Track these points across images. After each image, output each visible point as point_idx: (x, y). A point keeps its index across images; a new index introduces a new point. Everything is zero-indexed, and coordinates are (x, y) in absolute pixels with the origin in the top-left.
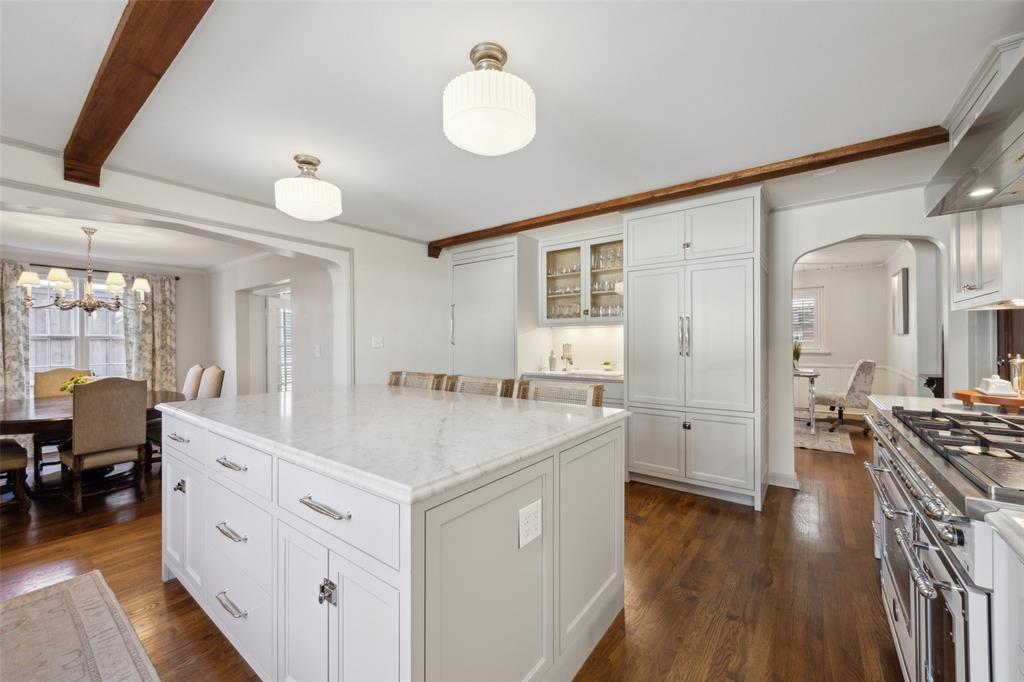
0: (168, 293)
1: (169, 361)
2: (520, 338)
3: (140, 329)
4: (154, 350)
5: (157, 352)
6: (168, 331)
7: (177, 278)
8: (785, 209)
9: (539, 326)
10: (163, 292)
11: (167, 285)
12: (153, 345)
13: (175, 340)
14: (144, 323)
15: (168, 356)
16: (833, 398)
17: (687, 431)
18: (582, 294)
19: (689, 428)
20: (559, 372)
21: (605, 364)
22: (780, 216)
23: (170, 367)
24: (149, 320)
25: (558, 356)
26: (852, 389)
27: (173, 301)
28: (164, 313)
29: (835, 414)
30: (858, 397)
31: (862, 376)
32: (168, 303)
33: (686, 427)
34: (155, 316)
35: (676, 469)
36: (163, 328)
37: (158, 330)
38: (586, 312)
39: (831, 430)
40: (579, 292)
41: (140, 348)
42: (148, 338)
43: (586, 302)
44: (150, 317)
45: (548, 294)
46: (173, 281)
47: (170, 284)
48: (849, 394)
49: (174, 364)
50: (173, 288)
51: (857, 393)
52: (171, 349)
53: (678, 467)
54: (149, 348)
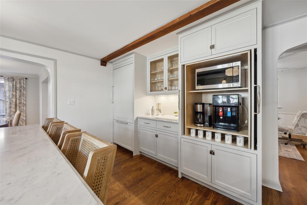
0: (22, 84)
1: (23, 108)
2: (136, 101)
3: (11, 97)
4: (16, 104)
5: (17, 105)
6: (22, 97)
7: (26, 79)
8: (273, 26)
9: (147, 95)
10: (20, 83)
11: (22, 81)
12: (16, 103)
13: (26, 101)
14: (12, 94)
15: (22, 106)
16: (286, 129)
17: (212, 155)
18: (164, 80)
19: (214, 154)
20: (155, 116)
21: (175, 113)
22: (269, 30)
23: (23, 110)
24: (14, 93)
25: (155, 108)
26: (297, 125)
27: (25, 86)
28: (20, 91)
29: (287, 136)
30: (300, 129)
31: (303, 119)
32: (22, 87)
33: (212, 153)
34: (17, 92)
35: (206, 177)
36: (20, 96)
37: (18, 97)
38: (166, 88)
39: (286, 144)
40: (163, 79)
41: (10, 104)
42: (14, 100)
43: (166, 84)
44: (15, 93)
45: (151, 81)
46: (25, 80)
47: (23, 80)
48: (295, 127)
49: (25, 110)
50: (24, 82)
51: (300, 127)
52: (24, 104)
53: (207, 176)
54: (14, 103)
